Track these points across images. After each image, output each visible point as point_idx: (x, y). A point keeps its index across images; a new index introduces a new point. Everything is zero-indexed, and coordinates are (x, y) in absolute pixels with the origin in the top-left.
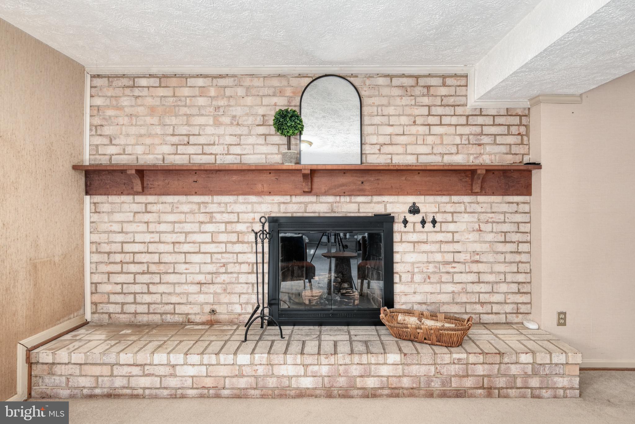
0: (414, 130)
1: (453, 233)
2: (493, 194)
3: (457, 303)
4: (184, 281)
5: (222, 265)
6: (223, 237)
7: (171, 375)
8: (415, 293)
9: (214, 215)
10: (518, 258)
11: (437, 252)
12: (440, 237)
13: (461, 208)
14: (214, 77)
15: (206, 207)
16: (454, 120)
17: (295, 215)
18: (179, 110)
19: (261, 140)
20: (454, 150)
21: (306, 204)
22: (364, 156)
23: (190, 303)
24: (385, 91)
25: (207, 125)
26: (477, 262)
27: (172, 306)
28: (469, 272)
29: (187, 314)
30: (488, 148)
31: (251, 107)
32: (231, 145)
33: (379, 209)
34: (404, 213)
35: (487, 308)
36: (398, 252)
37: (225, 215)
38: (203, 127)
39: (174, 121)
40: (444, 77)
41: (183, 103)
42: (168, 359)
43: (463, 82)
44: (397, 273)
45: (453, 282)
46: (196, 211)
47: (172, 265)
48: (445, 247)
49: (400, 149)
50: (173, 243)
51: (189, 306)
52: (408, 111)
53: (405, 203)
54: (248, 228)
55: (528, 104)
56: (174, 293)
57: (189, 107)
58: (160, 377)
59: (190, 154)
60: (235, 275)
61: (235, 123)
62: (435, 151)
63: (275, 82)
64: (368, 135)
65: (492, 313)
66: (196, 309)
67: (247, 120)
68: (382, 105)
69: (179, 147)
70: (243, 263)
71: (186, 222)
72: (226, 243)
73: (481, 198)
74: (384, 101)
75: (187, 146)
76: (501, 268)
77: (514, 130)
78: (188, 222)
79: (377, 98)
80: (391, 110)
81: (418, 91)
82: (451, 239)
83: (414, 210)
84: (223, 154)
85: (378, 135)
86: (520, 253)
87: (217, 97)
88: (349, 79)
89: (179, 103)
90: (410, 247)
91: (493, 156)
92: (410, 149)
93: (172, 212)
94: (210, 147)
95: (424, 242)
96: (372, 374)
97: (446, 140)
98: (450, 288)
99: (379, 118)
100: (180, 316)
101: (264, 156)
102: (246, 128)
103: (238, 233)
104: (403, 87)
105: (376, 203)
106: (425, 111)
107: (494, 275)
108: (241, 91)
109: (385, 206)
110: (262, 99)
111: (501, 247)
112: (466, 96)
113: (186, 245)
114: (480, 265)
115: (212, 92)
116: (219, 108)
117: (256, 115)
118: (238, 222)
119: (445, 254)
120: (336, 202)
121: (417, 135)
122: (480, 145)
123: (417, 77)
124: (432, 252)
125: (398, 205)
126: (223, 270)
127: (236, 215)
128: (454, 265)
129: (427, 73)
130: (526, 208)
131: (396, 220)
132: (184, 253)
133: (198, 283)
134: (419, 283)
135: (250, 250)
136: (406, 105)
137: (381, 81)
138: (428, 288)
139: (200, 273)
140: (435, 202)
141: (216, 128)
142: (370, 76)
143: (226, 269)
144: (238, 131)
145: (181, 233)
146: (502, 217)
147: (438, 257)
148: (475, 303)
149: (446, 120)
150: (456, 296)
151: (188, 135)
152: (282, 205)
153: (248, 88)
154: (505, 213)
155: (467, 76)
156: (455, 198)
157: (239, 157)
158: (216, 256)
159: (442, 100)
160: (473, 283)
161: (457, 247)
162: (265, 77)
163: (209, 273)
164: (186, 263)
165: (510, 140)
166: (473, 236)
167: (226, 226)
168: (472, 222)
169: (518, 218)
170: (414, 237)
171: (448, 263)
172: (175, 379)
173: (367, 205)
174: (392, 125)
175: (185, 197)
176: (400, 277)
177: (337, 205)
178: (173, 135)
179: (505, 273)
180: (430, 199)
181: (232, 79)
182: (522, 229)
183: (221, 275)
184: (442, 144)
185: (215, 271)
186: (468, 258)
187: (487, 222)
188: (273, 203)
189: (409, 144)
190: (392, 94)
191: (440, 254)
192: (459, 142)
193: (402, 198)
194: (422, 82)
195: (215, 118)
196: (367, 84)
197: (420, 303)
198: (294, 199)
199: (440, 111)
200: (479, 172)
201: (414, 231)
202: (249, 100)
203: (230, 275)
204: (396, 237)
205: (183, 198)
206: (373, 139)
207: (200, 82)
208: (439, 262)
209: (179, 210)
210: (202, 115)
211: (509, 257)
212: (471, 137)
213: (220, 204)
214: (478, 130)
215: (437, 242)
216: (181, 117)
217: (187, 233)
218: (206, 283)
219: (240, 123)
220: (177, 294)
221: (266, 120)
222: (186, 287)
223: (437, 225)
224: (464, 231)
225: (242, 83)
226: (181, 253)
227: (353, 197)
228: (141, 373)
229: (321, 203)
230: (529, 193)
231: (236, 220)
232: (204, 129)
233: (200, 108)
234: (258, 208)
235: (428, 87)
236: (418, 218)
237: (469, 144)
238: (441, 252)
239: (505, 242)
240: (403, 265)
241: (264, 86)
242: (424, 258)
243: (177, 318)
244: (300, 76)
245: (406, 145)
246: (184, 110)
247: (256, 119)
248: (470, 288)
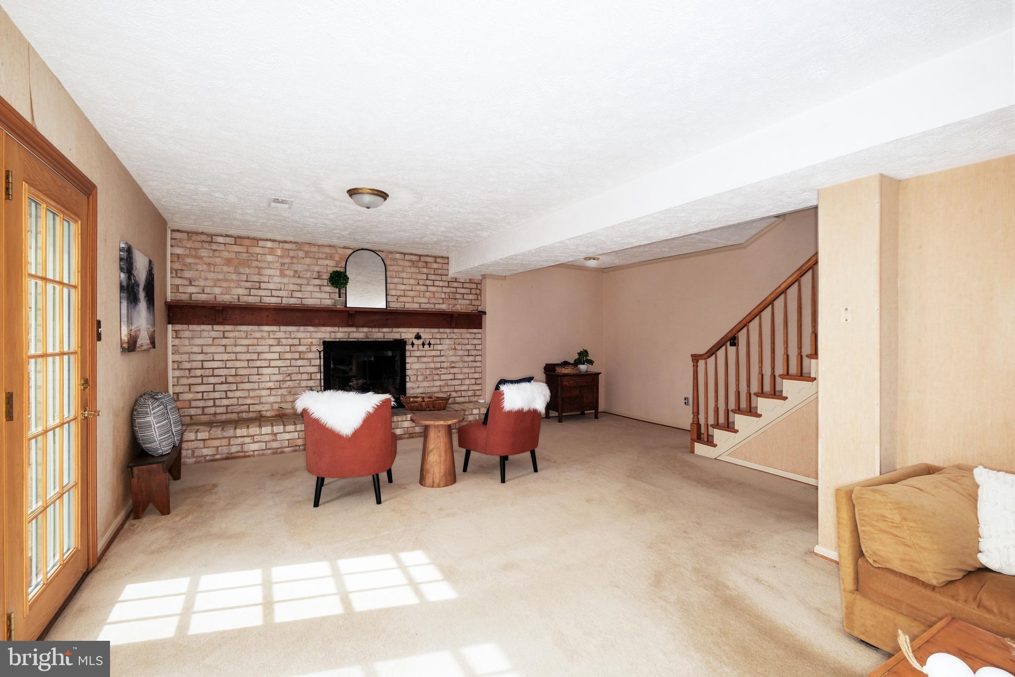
0: (418, 288)
1: (440, 350)
2: (462, 328)
3: (442, 392)
4: (257, 388)
5: (287, 375)
6: (288, 356)
7: (273, 440)
8: (418, 387)
9: (281, 340)
10: (475, 364)
11: (432, 362)
12: (433, 353)
13: (445, 336)
14: (280, 242)
15: (275, 334)
16: (441, 284)
17: (341, 340)
18: (251, 263)
19: (317, 289)
20: (441, 301)
21: (349, 333)
22: (388, 303)
23: (262, 403)
24: (401, 263)
25: (275, 276)
26: (454, 367)
27: (247, 406)
28: (450, 374)
29: (261, 411)
30: (460, 301)
31: (309, 265)
32: (294, 291)
33: (397, 336)
34: (412, 339)
35: (459, 394)
36: (408, 363)
37: (289, 340)
38: (272, 277)
39: (247, 271)
40: (435, 257)
41: (255, 259)
42: (272, 430)
43: (446, 261)
44: (408, 376)
45: (440, 380)
46: (267, 337)
47: (247, 376)
48: (436, 359)
49: (409, 300)
50: (248, 360)
51: (261, 405)
52: (415, 276)
53: (413, 333)
54: (307, 349)
55: (480, 278)
56: (249, 397)
57: (260, 261)
58: (266, 442)
59: (261, 296)
60: (298, 382)
61: (297, 276)
62: (430, 302)
63: (327, 250)
64: (390, 289)
65: (461, 397)
66: (267, 407)
67: (306, 275)
68: (399, 271)
69: (251, 290)
70: (304, 373)
71: (258, 345)
72: (290, 360)
73: (456, 330)
74: (400, 269)
75: (258, 290)
76: (466, 370)
77: (473, 291)
78: (260, 345)
79: (396, 267)
80: (404, 275)
81: (420, 264)
82: (439, 355)
83: (418, 337)
84: (288, 297)
85: (396, 290)
86: (476, 361)
87: (283, 256)
88: (377, 252)
89: (252, 258)
90: (415, 359)
91: (462, 306)
92: (416, 300)
93: (246, 338)
94: (278, 291)
95: (424, 357)
96: (399, 427)
97: (437, 295)
98: (438, 383)
99: (396, 279)
100: (254, 413)
101: (319, 300)
102: (306, 280)
103: (300, 352)
104: (411, 261)
105: (395, 332)
106: (424, 277)
107: (462, 375)
108: (301, 254)
109: (401, 335)
110: (317, 261)
111: (466, 359)
112: (448, 270)
113: (258, 362)
114: (455, 369)
115: (279, 252)
116: (284, 264)
117: (313, 271)
118: (300, 345)
119: (436, 363)
120: (369, 332)
121: (420, 291)
122: (455, 299)
123: (420, 256)
124: (428, 362)
125: (408, 334)
126: (288, 378)
127: (298, 340)
128: (441, 370)
129: (426, 254)
130: (479, 336)
131: (407, 343)
132: (257, 367)
133: (268, 389)
134: (421, 382)
135: (309, 364)
136: (414, 273)
137: (398, 256)
138: (426, 384)
139: (270, 381)
140: (430, 333)
141: (282, 278)
142: (391, 253)
143: (291, 378)
144: (299, 281)
145: (254, 353)
146: (467, 341)
147: (432, 365)
148: (453, 391)
149: (437, 283)
150: (442, 388)
151: (260, 282)
152: (332, 334)
153: (307, 252)
154: (468, 339)
155: (448, 258)
156: (442, 330)
157: (300, 300)
158: (283, 369)
159: (434, 271)
160: (451, 380)
161: (443, 359)
162: (319, 246)
163: (277, 381)
164: (258, 374)
165: (471, 297)
166: (451, 353)
167: (290, 347)
168: (451, 344)
169: (476, 342)
170: (418, 354)
171: (438, 369)
172: (276, 443)
173: (389, 334)
174: (405, 284)
175: (257, 327)
176: (410, 378)
177: (370, 333)
178: (247, 281)
179: (468, 373)
180: (428, 330)
181: (295, 245)
182: (477, 348)
183: (287, 382)
184: (434, 297)
185: (282, 379)
186: (449, 365)
187: (459, 344)
188: (326, 332)
189: (415, 297)
190: (405, 265)
191: (433, 364)
192: (444, 297)
193: (411, 330)
194: (423, 259)
195: (281, 271)
196: (389, 257)
197: (421, 393)
198: (341, 329)
199: (433, 277)
200: (455, 315)
201: (418, 350)
202: (308, 261)
203: (294, 382)
204: (408, 354)
205: (255, 328)
206: (393, 292)
207: (269, 244)
208: (432, 368)
209: (252, 337)
210: (271, 268)
211: (471, 364)
212: (450, 294)
213: (285, 332)
214: (454, 290)
215: (432, 356)
216: (253, 269)
217: (259, 353)
218: (275, 389)
219: (301, 276)
220: (251, 397)
221: (321, 275)
222: (258, 392)
223: (432, 346)
224: (446, 350)
225: (302, 248)
226: (254, 367)
227: (380, 329)
228: (251, 441)
229: (360, 332)
230: (481, 328)
231: (298, 344)
232: (273, 278)
233: (269, 263)
234: (314, 335)
235: (427, 263)
236: (420, 342)
237: (449, 298)
238: (434, 362)
239: (469, 355)
240: (412, 370)
241: (319, 252)
242: (424, 366)
243: (251, 415)
244: (345, 248)
245: (413, 297)
246: (255, 264)
247: (313, 274)
248: (450, 383)
